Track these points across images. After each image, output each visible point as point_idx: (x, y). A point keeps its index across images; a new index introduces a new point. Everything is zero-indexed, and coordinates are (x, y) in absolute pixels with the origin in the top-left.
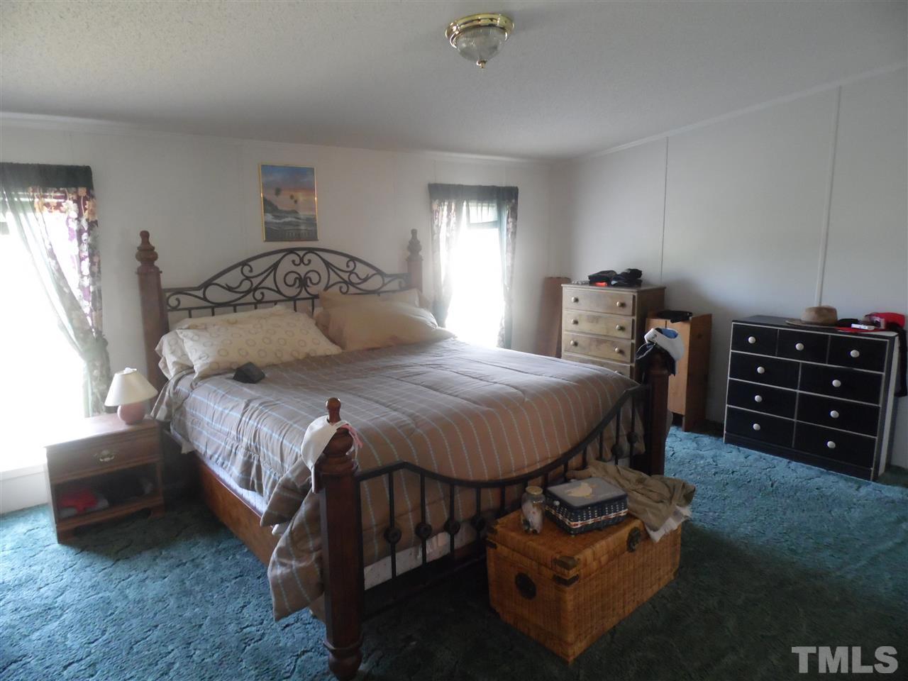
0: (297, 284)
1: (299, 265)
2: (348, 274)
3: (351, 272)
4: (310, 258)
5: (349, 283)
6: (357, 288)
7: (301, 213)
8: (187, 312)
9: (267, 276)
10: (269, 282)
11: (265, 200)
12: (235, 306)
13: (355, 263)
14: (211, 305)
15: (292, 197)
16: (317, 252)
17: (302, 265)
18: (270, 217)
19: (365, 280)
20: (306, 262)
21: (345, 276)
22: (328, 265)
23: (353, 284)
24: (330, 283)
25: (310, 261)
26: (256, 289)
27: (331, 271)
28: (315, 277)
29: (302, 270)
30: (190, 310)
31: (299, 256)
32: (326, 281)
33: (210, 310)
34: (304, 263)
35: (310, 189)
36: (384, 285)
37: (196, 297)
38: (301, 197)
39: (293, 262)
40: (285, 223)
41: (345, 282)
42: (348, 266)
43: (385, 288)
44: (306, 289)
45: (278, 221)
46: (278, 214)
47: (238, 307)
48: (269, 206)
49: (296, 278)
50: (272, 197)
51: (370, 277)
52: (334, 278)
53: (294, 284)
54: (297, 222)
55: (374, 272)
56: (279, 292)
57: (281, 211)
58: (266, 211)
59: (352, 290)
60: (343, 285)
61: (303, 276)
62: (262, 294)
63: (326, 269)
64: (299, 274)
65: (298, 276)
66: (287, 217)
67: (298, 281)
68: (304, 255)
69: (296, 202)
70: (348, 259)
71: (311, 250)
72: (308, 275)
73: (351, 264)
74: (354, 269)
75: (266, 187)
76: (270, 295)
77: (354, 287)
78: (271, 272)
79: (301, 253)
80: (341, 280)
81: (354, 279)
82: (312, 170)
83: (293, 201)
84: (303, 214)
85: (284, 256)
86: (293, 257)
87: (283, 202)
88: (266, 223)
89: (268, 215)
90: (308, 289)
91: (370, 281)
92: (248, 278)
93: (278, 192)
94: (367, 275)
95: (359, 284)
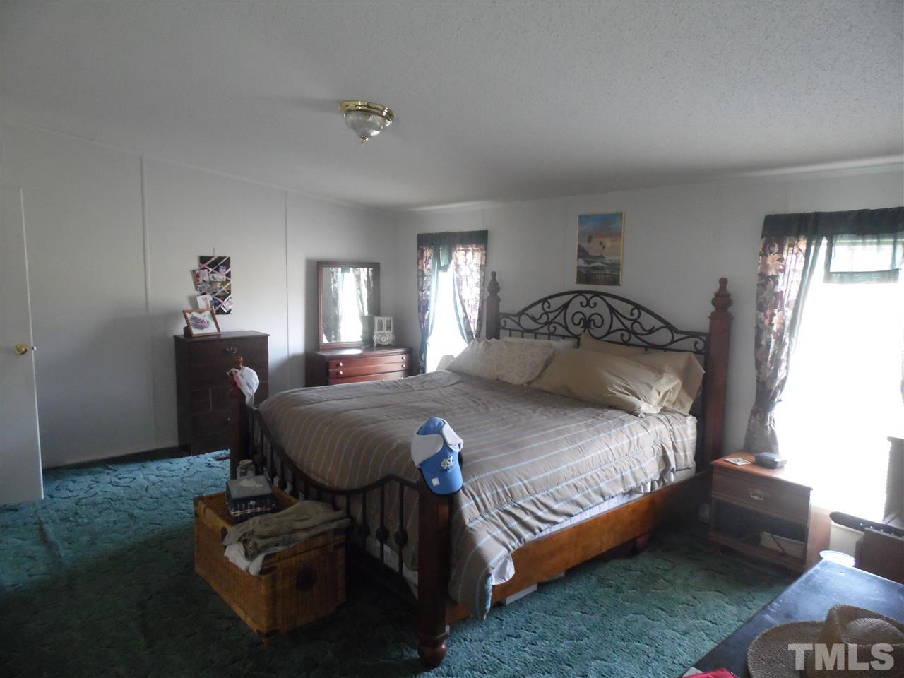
0: (582, 324)
1: (586, 306)
2: (632, 322)
3: (635, 321)
4: (597, 302)
5: (632, 332)
6: (641, 339)
7: (606, 258)
8: (508, 331)
9: (560, 313)
10: (560, 319)
11: (579, 246)
12: (536, 333)
13: (640, 313)
14: (522, 329)
15: (601, 243)
16: (604, 297)
17: (588, 307)
18: (582, 263)
19: (651, 331)
20: (592, 305)
21: (628, 323)
22: (612, 310)
23: (636, 334)
24: (612, 330)
25: (595, 304)
26: (551, 323)
27: (614, 316)
28: (597, 319)
29: (588, 312)
30: (510, 330)
31: (586, 297)
32: (608, 326)
33: (520, 333)
34: (590, 306)
35: (617, 235)
36: (673, 342)
37: (513, 320)
38: (608, 243)
39: (581, 303)
40: (595, 268)
41: (627, 330)
42: (632, 314)
43: (673, 346)
44: (589, 331)
45: (587, 265)
46: (589, 260)
47: (537, 335)
48: (582, 253)
49: (581, 319)
50: (585, 245)
51: (658, 329)
52: (617, 325)
53: (579, 324)
54: (603, 267)
55: (662, 325)
56: (566, 328)
57: (591, 257)
58: (579, 257)
59: (634, 340)
60: (626, 333)
61: (587, 318)
62: (555, 327)
63: (609, 314)
64: (584, 316)
65: (582, 316)
66: (596, 262)
67: (582, 321)
68: (591, 298)
69: (604, 248)
70: (633, 307)
71: (597, 294)
72: (592, 318)
73: (636, 312)
74: (639, 317)
75: (581, 235)
76: (560, 330)
77: (636, 337)
78: (561, 311)
79: (589, 296)
80: (624, 328)
81: (637, 328)
82: (620, 215)
83: (602, 247)
84: (609, 259)
85: (574, 298)
86: (581, 298)
87: (593, 249)
88: (578, 267)
89: (580, 260)
90: (591, 330)
91: (655, 334)
92: (546, 313)
93: (590, 239)
94: (654, 327)
95: (642, 335)
